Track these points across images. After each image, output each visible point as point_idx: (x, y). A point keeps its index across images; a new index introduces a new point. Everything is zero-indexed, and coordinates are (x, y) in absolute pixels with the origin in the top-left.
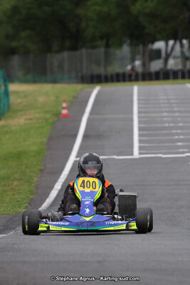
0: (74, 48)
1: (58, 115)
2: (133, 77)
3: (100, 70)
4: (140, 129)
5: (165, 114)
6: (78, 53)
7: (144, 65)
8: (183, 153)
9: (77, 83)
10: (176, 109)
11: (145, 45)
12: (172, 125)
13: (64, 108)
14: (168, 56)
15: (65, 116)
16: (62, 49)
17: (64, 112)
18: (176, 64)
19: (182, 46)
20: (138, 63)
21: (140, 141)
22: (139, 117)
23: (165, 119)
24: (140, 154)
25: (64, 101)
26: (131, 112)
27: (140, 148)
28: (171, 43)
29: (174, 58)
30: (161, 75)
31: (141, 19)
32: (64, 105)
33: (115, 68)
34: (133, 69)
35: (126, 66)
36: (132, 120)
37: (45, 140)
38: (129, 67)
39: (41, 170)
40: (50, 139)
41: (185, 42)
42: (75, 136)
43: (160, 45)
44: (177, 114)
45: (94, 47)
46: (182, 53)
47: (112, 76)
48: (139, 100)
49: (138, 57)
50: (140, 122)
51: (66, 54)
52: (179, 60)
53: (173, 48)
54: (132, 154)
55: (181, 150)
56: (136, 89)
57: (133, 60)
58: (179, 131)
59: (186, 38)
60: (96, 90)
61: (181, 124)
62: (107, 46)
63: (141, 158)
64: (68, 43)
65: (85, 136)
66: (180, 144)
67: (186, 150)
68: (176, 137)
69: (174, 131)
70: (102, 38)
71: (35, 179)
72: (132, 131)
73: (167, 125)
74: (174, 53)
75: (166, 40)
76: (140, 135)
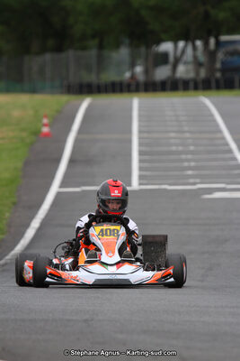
0: (59, 49)
1: (37, 133)
2: (133, 87)
3: (92, 78)
4: (141, 153)
5: (173, 135)
6: (63, 55)
7: (146, 72)
8: (194, 184)
9: (62, 93)
10: (186, 129)
11: (148, 46)
12: (180, 148)
13: (46, 125)
14: (177, 61)
15: (47, 135)
16: (43, 50)
17: (45, 130)
18: (187, 71)
19: (195, 48)
20: (139, 69)
21: (141, 169)
22: (140, 138)
23: (172, 141)
24: (140, 184)
25: (46, 116)
26: (130, 132)
27: (141, 177)
28: (181, 44)
29: (185, 63)
30: (168, 86)
31: (144, 13)
32: (45, 121)
33: (110, 76)
34: (133, 77)
35: (124, 73)
36: (130, 141)
37: (20, 165)
38: (128, 75)
39: (14, 204)
40: (27, 163)
41: (199, 43)
42: (58, 161)
43: (166, 47)
44: (188, 135)
45: (84, 48)
46: (195, 57)
47: (106, 86)
48: (140, 116)
49: (139, 62)
50: (140, 144)
51: (48, 56)
52: (191, 67)
53: (183, 51)
54: (130, 185)
55: (192, 181)
56: (136, 102)
57: (133, 65)
58: (189, 157)
59: (199, 39)
60: (86, 103)
61: (192, 148)
62: (101, 47)
63: (141, 190)
64: (51, 42)
65: (72, 161)
66: (190, 172)
67: (198, 180)
68: (186, 164)
69: (183, 157)
70: (94, 36)
71: (7, 215)
72: (130, 155)
73: (174, 148)
74: (185, 58)
75: (175, 40)
76: (141, 161)
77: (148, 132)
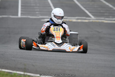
21: (21, 11)
36: (18, 2)
50: (22, 3)
68: (36, 10)
73: (32, 5)
76: (22, 8)
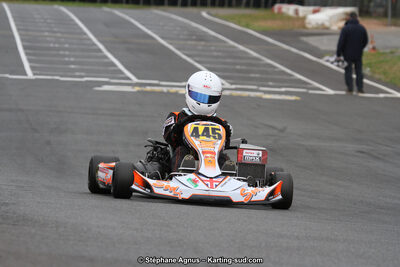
77: (27, 30)
